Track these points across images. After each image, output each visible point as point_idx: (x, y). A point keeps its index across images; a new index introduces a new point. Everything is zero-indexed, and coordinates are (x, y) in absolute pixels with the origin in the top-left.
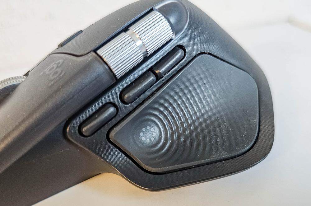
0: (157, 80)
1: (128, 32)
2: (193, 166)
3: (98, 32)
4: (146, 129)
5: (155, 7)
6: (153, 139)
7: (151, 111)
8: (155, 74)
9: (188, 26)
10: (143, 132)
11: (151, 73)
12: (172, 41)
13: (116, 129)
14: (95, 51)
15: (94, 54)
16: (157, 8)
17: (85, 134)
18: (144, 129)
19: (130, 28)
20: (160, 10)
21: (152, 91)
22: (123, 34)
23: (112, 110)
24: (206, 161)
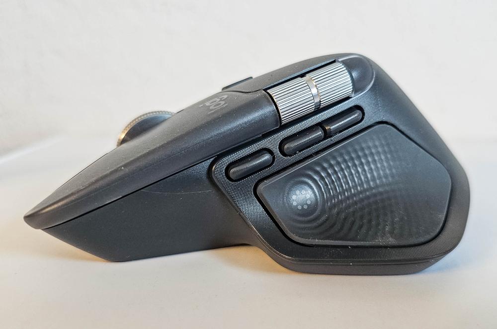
0: (325, 138)
1: (304, 78)
2: (348, 246)
3: (272, 76)
4: (300, 193)
5: (338, 59)
7: (310, 173)
8: (325, 131)
9: (372, 87)
10: (296, 196)
11: (320, 128)
12: (351, 100)
13: (267, 182)
14: (265, 90)
16: (340, 60)
17: (231, 176)
18: (298, 193)
19: (307, 75)
21: (316, 150)
22: (299, 78)
23: (267, 157)
24: (367, 243)
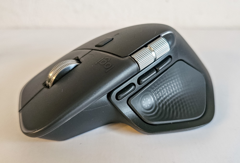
0: (156, 73)
1: (147, 47)
4: (146, 99)
5: (161, 35)
6: (149, 106)
8: (157, 70)
10: (144, 101)
11: (154, 69)
14: (130, 55)
15: (130, 57)
16: (162, 35)
17: (118, 98)
18: (145, 99)
19: (148, 45)
20: (164, 37)
23: (133, 87)
